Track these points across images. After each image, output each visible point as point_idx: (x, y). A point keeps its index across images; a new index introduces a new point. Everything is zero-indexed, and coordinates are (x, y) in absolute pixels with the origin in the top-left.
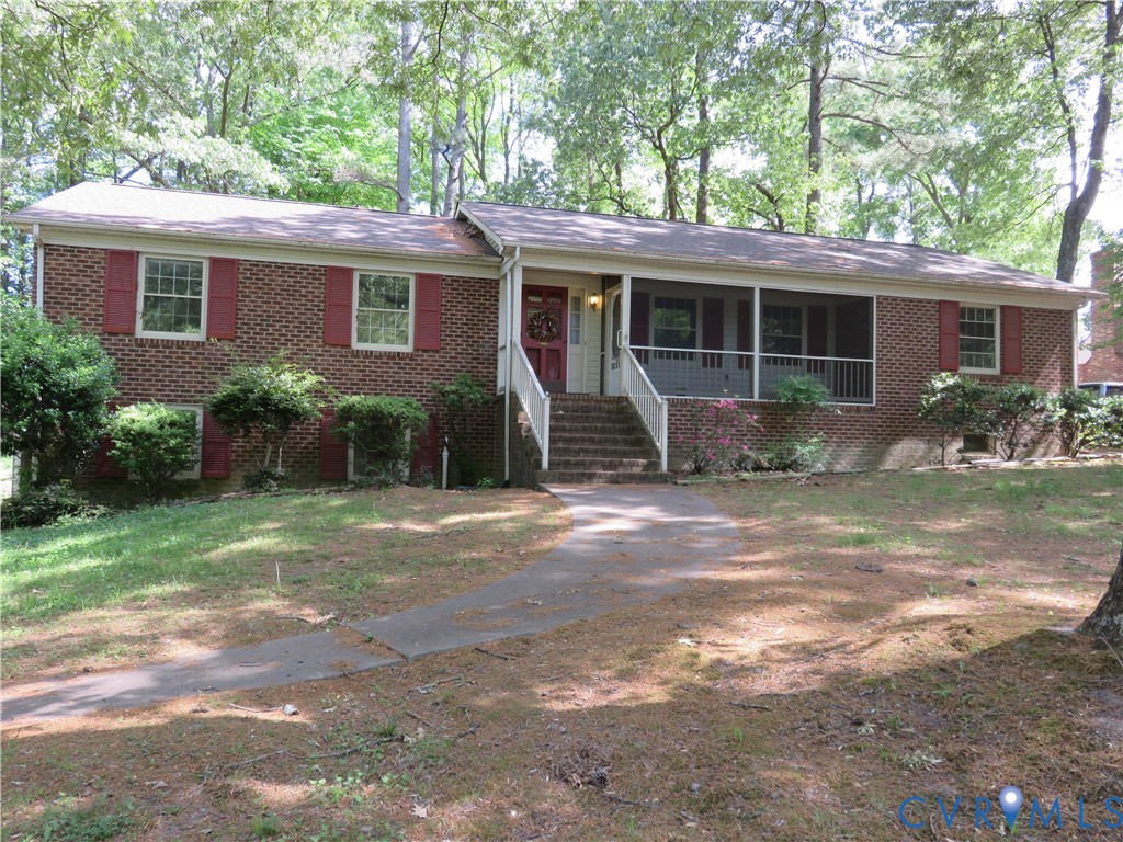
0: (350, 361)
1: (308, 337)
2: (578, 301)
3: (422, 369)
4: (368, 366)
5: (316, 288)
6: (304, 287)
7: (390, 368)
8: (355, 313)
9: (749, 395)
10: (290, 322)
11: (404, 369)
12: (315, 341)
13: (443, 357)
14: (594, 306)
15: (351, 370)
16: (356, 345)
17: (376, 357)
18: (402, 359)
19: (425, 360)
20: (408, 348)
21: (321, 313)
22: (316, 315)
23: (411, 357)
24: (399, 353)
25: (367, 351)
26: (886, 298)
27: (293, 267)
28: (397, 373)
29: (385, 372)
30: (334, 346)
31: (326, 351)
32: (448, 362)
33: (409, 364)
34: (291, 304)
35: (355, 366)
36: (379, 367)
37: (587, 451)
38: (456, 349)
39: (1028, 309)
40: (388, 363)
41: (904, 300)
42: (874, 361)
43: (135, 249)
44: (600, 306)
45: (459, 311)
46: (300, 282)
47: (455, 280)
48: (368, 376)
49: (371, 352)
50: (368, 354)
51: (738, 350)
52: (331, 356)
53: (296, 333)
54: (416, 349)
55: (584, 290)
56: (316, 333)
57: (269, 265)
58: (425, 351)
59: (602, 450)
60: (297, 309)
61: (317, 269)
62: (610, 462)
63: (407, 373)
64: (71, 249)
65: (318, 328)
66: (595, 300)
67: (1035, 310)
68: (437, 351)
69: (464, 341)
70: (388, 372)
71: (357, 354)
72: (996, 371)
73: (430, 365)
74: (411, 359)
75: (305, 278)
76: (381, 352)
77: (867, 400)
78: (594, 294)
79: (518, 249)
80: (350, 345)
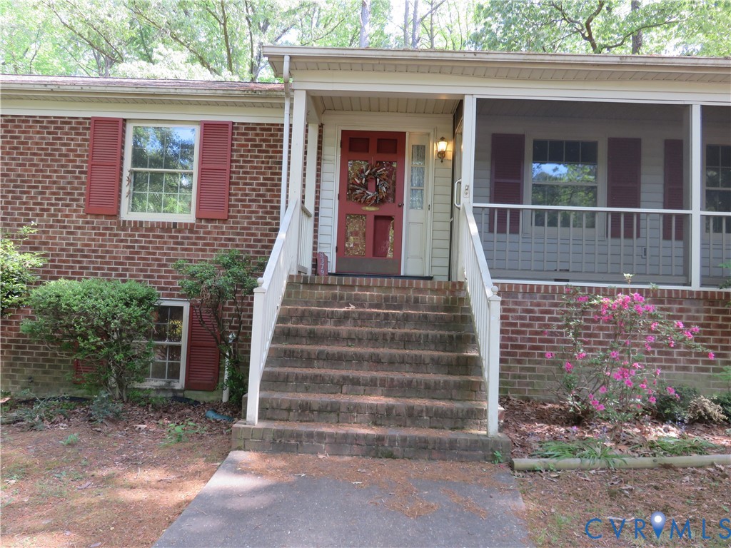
0: (116, 235)
1: (68, 205)
2: (421, 152)
3: (205, 244)
4: (136, 241)
5: (79, 145)
6: (65, 145)
7: (165, 243)
8: (126, 174)
9: (683, 280)
10: (47, 188)
11: (182, 244)
12: (75, 211)
13: (232, 228)
14: (442, 155)
15: (116, 247)
16: (126, 214)
17: (147, 230)
18: (180, 231)
19: (209, 233)
20: (190, 218)
21: (83, 176)
22: (77, 178)
23: (191, 228)
24: (175, 224)
25: (135, 222)
27: (52, 121)
28: (173, 249)
29: (158, 248)
30: (97, 216)
31: (87, 223)
32: (238, 234)
33: (188, 238)
34: (49, 166)
35: (122, 241)
36: (151, 242)
37: (355, 382)
38: (250, 218)
40: (162, 237)
44: (449, 155)
45: (255, 168)
46: (60, 139)
47: (250, 127)
48: (137, 253)
49: (141, 223)
50: (137, 226)
51: (665, 208)
52: (94, 228)
53: (53, 201)
54: (199, 219)
55: (429, 134)
56: (77, 200)
58: (209, 220)
59: (383, 381)
60: (55, 171)
61: (80, 122)
62: (386, 409)
63: (186, 249)
65: (81, 194)
66: (442, 146)
68: (224, 221)
69: (260, 207)
70: (162, 248)
71: (124, 226)
73: (216, 239)
74: (191, 231)
75: (66, 134)
76: (152, 223)
78: (443, 139)
79: (287, 59)
80: (116, 215)
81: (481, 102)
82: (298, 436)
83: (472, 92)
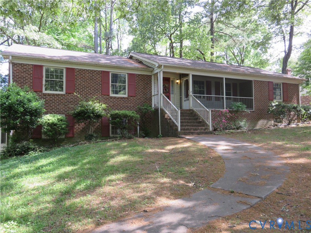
0: (110, 100)
1: (97, 92)
2: (172, 81)
3: (131, 102)
4: (115, 101)
5: (99, 77)
6: (95, 77)
7: (121, 102)
8: (110, 85)
9: (223, 108)
10: (91, 88)
11: (126, 102)
12: (99, 94)
13: (136, 98)
14: (177, 83)
15: (110, 103)
16: (111, 95)
17: (117, 99)
18: (125, 99)
19: (131, 99)
20: (126, 96)
21: (100, 85)
22: (99, 86)
23: (127, 98)
24: (124, 97)
25: (114, 97)
26: (256, 81)
27: (92, 71)
28: (123, 103)
29: (120, 103)
30: (105, 95)
31: (102, 97)
32: (138, 100)
33: (127, 101)
34: (91, 82)
35: (111, 101)
36: (118, 102)
38: (140, 96)
39: (289, 84)
40: (121, 100)
41: (260, 81)
42: (253, 98)
43: (42, 64)
44: (179, 83)
45: (141, 84)
46: (94, 75)
47: (139, 75)
48: (115, 104)
49: (116, 97)
52: (104, 98)
53: (93, 91)
54: (128, 96)
57: (84, 70)
58: (131, 96)
60: (93, 84)
61: (99, 71)
62: (196, 128)
63: (126, 103)
65: (100, 90)
68: (135, 97)
69: (142, 93)
70: (121, 103)
71: (112, 98)
72: (282, 100)
73: (133, 101)
74: (127, 99)
75: (95, 74)
76: (118, 97)
77: (252, 109)
78: (178, 80)
79: (163, 66)
81: (193, 75)
82: (187, 132)
83: (191, 73)
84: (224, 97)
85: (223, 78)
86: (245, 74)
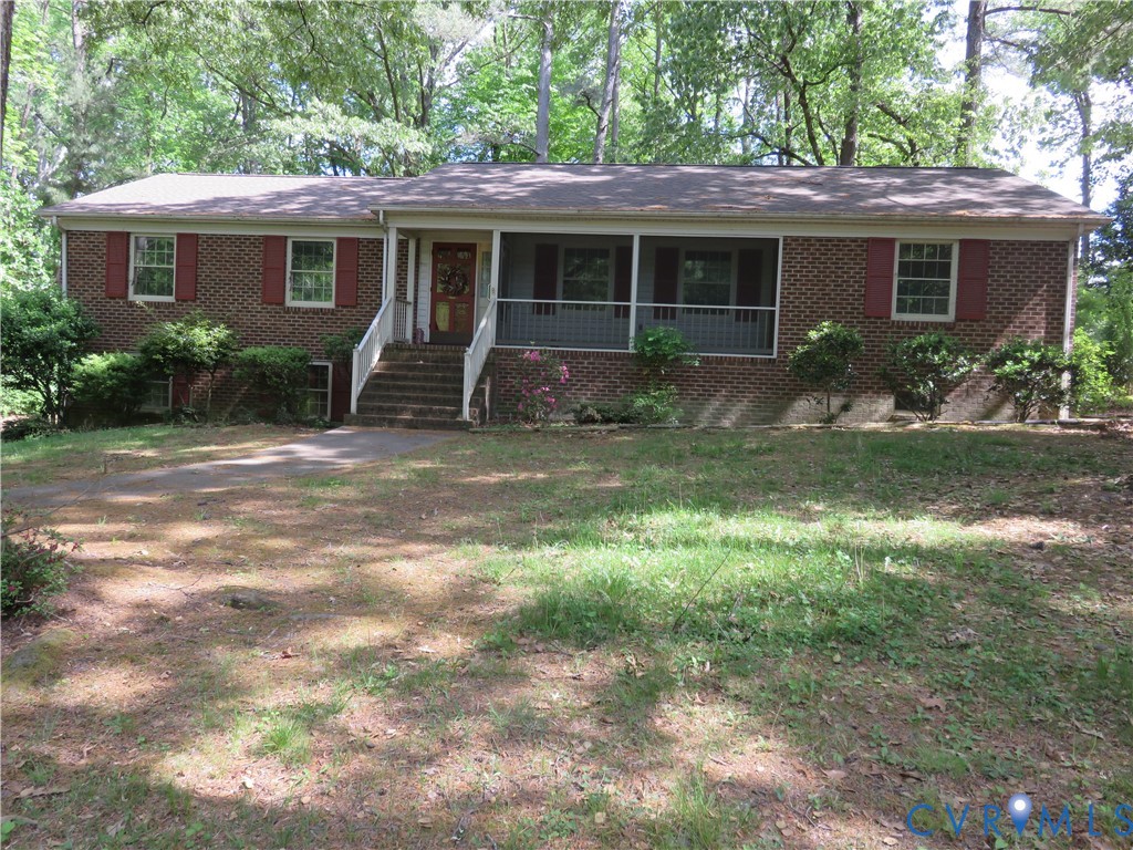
0: (283, 317)
1: (250, 297)
3: (342, 323)
4: (296, 321)
5: (256, 255)
6: (248, 255)
7: (315, 322)
8: (288, 275)
9: (623, 346)
10: (236, 285)
11: (327, 323)
12: (255, 301)
13: (359, 312)
15: (283, 325)
16: (290, 303)
17: (303, 313)
18: (325, 314)
19: (344, 315)
20: (330, 305)
21: (260, 276)
22: (256, 277)
23: (332, 312)
24: (321, 309)
25: (296, 308)
26: (795, 239)
27: (238, 238)
28: (320, 326)
29: (311, 326)
30: (270, 304)
31: (264, 308)
32: (364, 316)
33: (330, 319)
34: (237, 269)
35: (287, 321)
36: (306, 322)
37: (409, 398)
38: (371, 304)
39: (998, 243)
40: (313, 318)
41: (819, 240)
42: (777, 309)
43: (126, 230)
45: (374, 269)
46: (244, 251)
47: (371, 241)
48: (298, 329)
49: (299, 308)
50: (297, 310)
51: (615, 301)
52: (268, 312)
53: (241, 294)
54: (337, 306)
56: (256, 293)
57: (219, 237)
58: (344, 306)
59: (422, 398)
60: (242, 273)
61: (257, 238)
62: (420, 409)
63: (329, 327)
64: (84, 233)
65: (259, 289)
67: (1010, 243)
68: (354, 307)
70: (313, 326)
71: (288, 310)
72: (950, 317)
73: (349, 319)
74: (332, 314)
75: (248, 247)
76: (307, 309)
79: (381, 212)
80: (282, 303)
81: (503, 233)
82: (374, 419)
84: (629, 306)
85: (632, 237)
86: (719, 217)
